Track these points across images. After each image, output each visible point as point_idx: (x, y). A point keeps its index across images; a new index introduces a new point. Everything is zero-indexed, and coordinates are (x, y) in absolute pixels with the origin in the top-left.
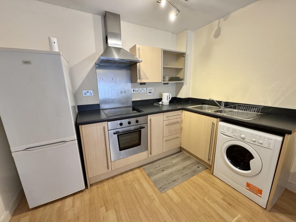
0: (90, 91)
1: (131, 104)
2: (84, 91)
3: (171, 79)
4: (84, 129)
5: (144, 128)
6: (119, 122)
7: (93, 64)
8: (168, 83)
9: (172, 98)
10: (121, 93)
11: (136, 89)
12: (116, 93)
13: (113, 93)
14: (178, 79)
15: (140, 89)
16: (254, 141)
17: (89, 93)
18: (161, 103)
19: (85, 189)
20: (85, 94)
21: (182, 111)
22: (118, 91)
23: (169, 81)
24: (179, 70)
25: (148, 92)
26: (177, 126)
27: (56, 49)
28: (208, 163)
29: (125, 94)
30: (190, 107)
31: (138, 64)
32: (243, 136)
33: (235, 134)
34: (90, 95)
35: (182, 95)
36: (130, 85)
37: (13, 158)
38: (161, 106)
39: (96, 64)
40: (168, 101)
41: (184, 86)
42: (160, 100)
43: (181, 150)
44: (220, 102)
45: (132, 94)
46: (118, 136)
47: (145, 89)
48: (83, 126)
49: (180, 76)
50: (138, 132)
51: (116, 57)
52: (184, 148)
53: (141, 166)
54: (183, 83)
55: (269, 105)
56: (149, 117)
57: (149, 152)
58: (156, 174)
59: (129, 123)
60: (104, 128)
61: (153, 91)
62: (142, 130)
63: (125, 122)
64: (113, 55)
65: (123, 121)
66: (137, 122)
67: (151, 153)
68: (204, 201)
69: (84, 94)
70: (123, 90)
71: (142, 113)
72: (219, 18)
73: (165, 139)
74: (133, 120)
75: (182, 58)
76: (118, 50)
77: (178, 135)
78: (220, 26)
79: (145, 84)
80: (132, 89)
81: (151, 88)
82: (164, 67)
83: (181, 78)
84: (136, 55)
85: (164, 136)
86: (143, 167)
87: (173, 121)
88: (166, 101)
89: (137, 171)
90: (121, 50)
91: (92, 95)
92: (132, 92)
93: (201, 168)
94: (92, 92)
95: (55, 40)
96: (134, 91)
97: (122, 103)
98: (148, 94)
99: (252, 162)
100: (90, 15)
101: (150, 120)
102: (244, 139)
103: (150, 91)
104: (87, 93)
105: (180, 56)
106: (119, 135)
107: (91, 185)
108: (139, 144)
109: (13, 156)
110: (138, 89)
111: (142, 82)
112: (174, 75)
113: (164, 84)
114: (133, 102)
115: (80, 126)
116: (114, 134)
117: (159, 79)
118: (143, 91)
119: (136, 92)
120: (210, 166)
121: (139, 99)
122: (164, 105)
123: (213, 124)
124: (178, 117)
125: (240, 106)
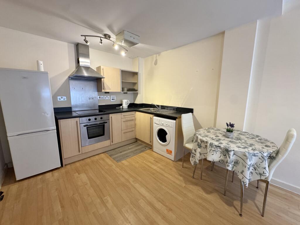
0: (63, 97)
1: (97, 108)
2: (59, 97)
3: (129, 90)
4: (62, 122)
5: (107, 122)
6: (88, 118)
7: (67, 77)
8: (127, 93)
9: (130, 104)
10: (90, 99)
11: (102, 96)
12: (85, 99)
13: (83, 99)
14: (134, 90)
15: (105, 97)
16: (167, 125)
17: (63, 98)
18: (121, 107)
19: (61, 167)
20: (60, 99)
21: (135, 112)
22: (87, 97)
23: (127, 91)
24: (135, 84)
25: (111, 98)
26: (132, 123)
27: (42, 69)
28: (150, 144)
29: (93, 100)
30: (141, 109)
31: (102, 79)
32: (163, 123)
33: (160, 122)
34: (64, 100)
35: (138, 101)
36: (96, 93)
37: (8, 141)
38: (121, 109)
39: (69, 77)
40: (127, 106)
41: (138, 95)
42: (121, 105)
43: (136, 140)
44: (158, 106)
45: (99, 100)
46: (87, 128)
47: (109, 97)
48: (61, 120)
49: (135, 88)
50: (102, 126)
51: (86, 74)
52: (138, 138)
53: (105, 152)
54: (138, 93)
55: (180, 106)
56: (111, 115)
57: (111, 141)
58: (115, 155)
59: (96, 119)
60: (77, 121)
61: (115, 98)
62: (105, 124)
63: (92, 118)
64: (83, 73)
65: (90, 118)
66: (101, 118)
67: (112, 142)
68: (143, 162)
69: (58, 99)
70: (91, 97)
71: (105, 113)
72: (156, 54)
73: (123, 131)
74: (98, 118)
75: (136, 75)
76: (87, 68)
77: (133, 129)
78: (157, 58)
79: (108, 93)
80: (99, 97)
81: (114, 96)
82: (122, 82)
83: (136, 89)
84: (101, 74)
85: (122, 129)
86: (107, 152)
87: (129, 119)
88: (125, 106)
89: (102, 154)
90: (90, 69)
91: (66, 100)
92: (99, 99)
93: (147, 149)
94: (65, 97)
95: (41, 62)
96: (100, 98)
97: (90, 107)
98: (112, 100)
99: (167, 136)
100: (66, 44)
101: (111, 117)
102: (163, 124)
103: (113, 98)
104: (61, 99)
105: (135, 74)
106: (89, 128)
107: (65, 165)
108: (103, 134)
109: (8, 139)
110: (103, 97)
111: (105, 91)
112: (131, 87)
113: (124, 93)
114: (99, 106)
115: (59, 120)
116: (84, 126)
117: (119, 89)
118: (107, 98)
119: (102, 99)
120: (152, 145)
121: (104, 104)
122: (124, 109)
123: (151, 118)
124: (132, 116)
125: (168, 107)
